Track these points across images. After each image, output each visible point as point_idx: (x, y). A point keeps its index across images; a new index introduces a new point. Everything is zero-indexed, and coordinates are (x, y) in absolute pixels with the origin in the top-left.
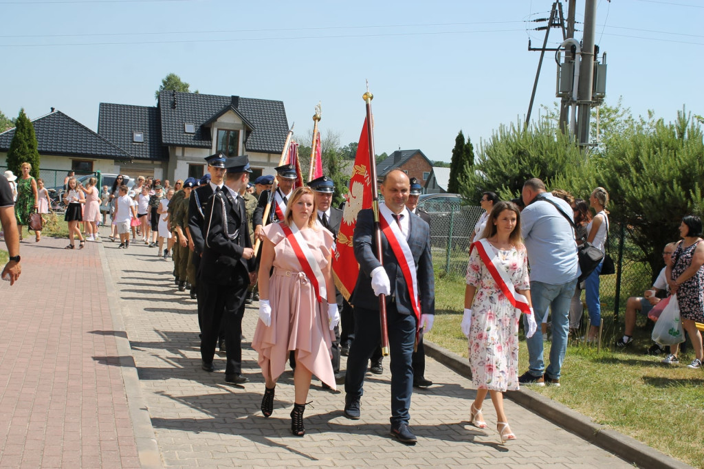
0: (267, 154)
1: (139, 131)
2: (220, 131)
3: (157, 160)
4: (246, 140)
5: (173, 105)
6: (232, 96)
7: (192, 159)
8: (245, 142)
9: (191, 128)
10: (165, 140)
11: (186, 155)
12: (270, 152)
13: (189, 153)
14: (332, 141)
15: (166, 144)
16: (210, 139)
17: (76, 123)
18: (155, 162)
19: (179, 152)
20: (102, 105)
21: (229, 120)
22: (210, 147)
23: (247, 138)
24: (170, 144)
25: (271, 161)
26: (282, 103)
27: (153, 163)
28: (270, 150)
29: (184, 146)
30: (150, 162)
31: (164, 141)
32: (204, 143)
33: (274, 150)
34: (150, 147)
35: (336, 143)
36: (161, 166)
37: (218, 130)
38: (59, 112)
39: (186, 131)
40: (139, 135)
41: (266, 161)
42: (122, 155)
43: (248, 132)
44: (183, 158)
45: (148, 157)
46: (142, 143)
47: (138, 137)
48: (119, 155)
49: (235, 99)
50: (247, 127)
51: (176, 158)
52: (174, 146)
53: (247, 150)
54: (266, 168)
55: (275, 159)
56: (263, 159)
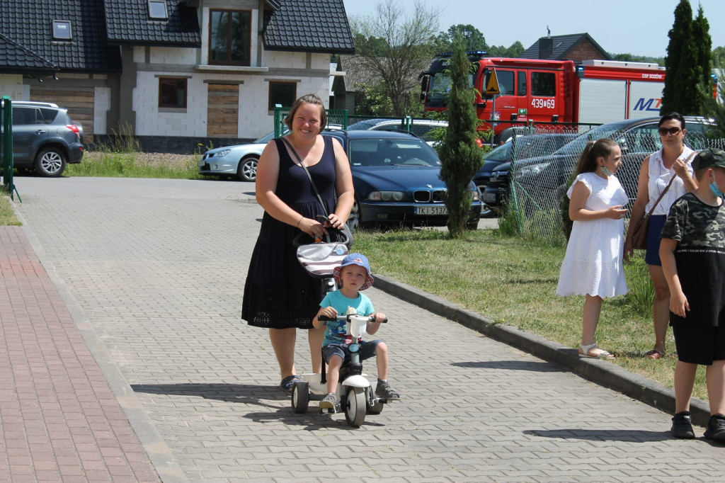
0: (304, 54)
1: (63, 17)
2: (214, 13)
3: (98, 72)
4: (265, 29)
7: (164, 68)
8: (262, 33)
9: (159, 10)
10: (114, 32)
11: (153, 60)
12: (310, 50)
13: (160, 57)
14: (424, 24)
15: (115, 41)
16: (197, 29)
18: (96, 76)
19: (139, 56)
22: (198, 45)
23: (265, 24)
24: (122, 41)
25: (313, 67)
27: (91, 77)
28: (310, 45)
29: (148, 44)
30: (86, 76)
31: (110, 36)
32: (185, 37)
33: (317, 45)
34: (85, 47)
35: (431, 29)
36: (106, 84)
37: (211, 11)
39: (152, 15)
40: (63, 27)
41: (303, 66)
42: (38, 65)
43: (267, 14)
44: (148, 67)
45: (82, 66)
46: (70, 40)
47: (62, 29)
48: (32, 65)
50: (266, 5)
51: (135, 68)
52: (131, 44)
53: (268, 48)
54: (304, 79)
55: (319, 62)
56: (297, 61)
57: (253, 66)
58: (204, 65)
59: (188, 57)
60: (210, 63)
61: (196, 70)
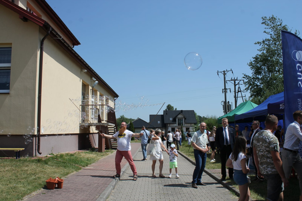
5: (167, 114)
6: (181, 110)
7: (172, 127)
8: (184, 121)
9: (171, 119)
10: (165, 122)
12: (191, 123)
13: (171, 125)
16: (176, 121)
17: (143, 121)
18: (163, 128)
19: (169, 125)
20: (150, 115)
21: (180, 116)
22: (176, 123)
26: (194, 111)
29: (170, 124)
32: (174, 122)
34: (162, 124)
36: (164, 129)
37: (178, 119)
38: (139, 119)
41: (190, 125)
43: (185, 119)
44: (170, 127)
45: (161, 127)
47: (159, 122)
49: (182, 111)
51: (168, 127)
52: (167, 124)
53: (185, 123)
54: (191, 127)
55: (192, 125)
56: (189, 125)
57: (184, 126)
58: (177, 126)
59: (175, 125)
60: (178, 125)
61: (176, 127)
